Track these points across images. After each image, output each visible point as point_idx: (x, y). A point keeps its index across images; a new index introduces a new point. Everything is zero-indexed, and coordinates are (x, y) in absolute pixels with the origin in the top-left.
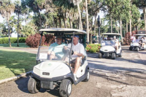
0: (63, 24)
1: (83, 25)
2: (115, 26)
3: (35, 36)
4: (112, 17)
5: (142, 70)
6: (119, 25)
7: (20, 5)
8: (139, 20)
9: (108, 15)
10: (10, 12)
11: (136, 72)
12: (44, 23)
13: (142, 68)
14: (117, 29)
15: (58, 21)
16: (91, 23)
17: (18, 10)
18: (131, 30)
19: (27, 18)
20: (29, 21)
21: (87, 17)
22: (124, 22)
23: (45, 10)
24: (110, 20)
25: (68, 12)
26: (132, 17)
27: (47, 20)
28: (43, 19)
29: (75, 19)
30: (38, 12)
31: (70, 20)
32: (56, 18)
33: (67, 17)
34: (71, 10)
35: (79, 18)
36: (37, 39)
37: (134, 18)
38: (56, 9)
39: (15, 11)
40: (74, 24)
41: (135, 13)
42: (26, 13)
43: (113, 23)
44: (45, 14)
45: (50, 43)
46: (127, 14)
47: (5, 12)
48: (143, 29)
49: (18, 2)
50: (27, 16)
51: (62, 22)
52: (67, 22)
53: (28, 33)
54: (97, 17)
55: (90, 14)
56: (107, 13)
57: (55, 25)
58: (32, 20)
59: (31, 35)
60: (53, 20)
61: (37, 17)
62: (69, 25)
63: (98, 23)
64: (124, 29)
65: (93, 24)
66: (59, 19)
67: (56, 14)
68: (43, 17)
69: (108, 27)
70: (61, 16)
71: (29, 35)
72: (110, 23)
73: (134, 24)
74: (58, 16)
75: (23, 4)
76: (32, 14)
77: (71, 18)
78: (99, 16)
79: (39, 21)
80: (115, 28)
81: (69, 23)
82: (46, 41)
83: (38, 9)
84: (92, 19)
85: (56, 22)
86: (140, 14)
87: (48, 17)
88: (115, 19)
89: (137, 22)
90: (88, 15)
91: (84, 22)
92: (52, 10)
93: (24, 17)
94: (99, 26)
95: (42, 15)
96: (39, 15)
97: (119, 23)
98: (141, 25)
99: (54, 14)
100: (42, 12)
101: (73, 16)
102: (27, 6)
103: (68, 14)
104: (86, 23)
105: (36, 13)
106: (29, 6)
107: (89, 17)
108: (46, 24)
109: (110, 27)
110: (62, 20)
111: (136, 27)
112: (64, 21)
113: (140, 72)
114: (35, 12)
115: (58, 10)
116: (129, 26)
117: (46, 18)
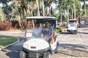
0: (26, 13)
1: (40, 13)
2: (64, 14)
3: (4, 22)
4: (62, 8)
5: (83, 45)
6: (66, 14)
8: (81, 10)
9: (58, 6)
11: (79, 47)
12: (11, 12)
13: (83, 44)
14: (65, 16)
15: (22, 11)
16: (46, 12)
18: (75, 17)
21: (43, 7)
22: (70, 11)
23: (11, 2)
24: (60, 9)
25: (29, 4)
26: (76, 7)
27: (13, 10)
28: (10, 9)
29: (34, 9)
30: (6, 3)
31: (30, 10)
32: (20, 8)
33: (28, 7)
34: (31, 3)
35: (37, 8)
37: (78, 8)
40: (33, 13)
41: (78, 5)
43: (62, 12)
44: (12, 5)
45: (15, 27)
46: (72, 6)
48: (84, 16)
51: (25, 11)
52: (28, 11)
54: (51, 8)
55: (46, 6)
56: (57, 5)
57: (19, 14)
58: (2, 10)
59: (1, 21)
60: (18, 10)
61: (6, 8)
62: (30, 14)
63: (52, 12)
64: (70, 16)
65: (48, 13)
66: (23, 9)
67: (20, 5)
68: (10, 7)
69: (59, 15)
70: (24, 7)
72: (60, 12)
73: (78, 12)
77: (31, 8)
78: (52, 7)
79: (7, 11)
80: (64, 16)
81: (30, 12)
82: (12, 25)
83: (6, 1)
84: (47, 9)
85: (20, 11)
86: (82, 6)
87: (14, 8)
88: (64, 9)
89: (79, 11)
90: (44, 6)
91: (41, 11)
92: (16, 2)
94: (52, 14)
95: (9, 6)
96: (7, 6)
97: (67, 11)
98: (83, 13)
99: (18, 6)
101: (33, 7)
103: (29, 5)
104: (42, 12)
105: (4, 5)
107: (45, 7)
108: (13, 13)
109: (60, 15)
110: (24, 10)
111: (79, 15)
112: (26, 10)
113: (82, 47)
114: (3, 3)
115: (21, 2)
116: (74, 14)
117: (12, 8)
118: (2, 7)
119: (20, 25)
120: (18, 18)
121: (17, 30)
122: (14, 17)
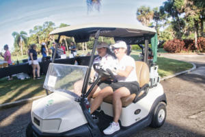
3: (174, 42)
7: (158, 11)
10: (149, 19)
12: (183, 28)
15: (199, 24)
17: (157, 17)
19: (165, 24)
20: (167, 26)
23: (184, 14)
27: (187, 24)
28: (182, 24)
30: (176, 16)
36: (175, 45)
38: (198, 11)
39: (154, 18)
42: (164, 19)
44: (185, 18)
45: (189, 48)
47: (145, 20)
49: (156, 9)
50: (165, 21)
53: (166, 39)
57: (196, 29)
58: (171, 25)
59: (169, 41)
60: (194, 23)
61: (176, 22)
66: (202, 22)
67: (197, 17)
68: (182, 21)
71: (167, 40)
74: (200, 18)
75: (162, 10)
76: (171, 19)
79: (177, 26)
82: (185, 46)
83: (177, 13)
85: (196, 25)
87: (188, 21)
92: (193, 12)
93: (162, 22)
95: (181, 19)
96: (178, 20)
99: (195, 17)
100: (182, 16)
102: (165, 12)
105: (175, 18)
106: (168, 11)
114: (173, 17)
115: (200, 11)
117: (185, 21)
118: (172, 23)
119: (196, 46)
120: (194, 36)
121: (191, 53)
122: (187, 35)
